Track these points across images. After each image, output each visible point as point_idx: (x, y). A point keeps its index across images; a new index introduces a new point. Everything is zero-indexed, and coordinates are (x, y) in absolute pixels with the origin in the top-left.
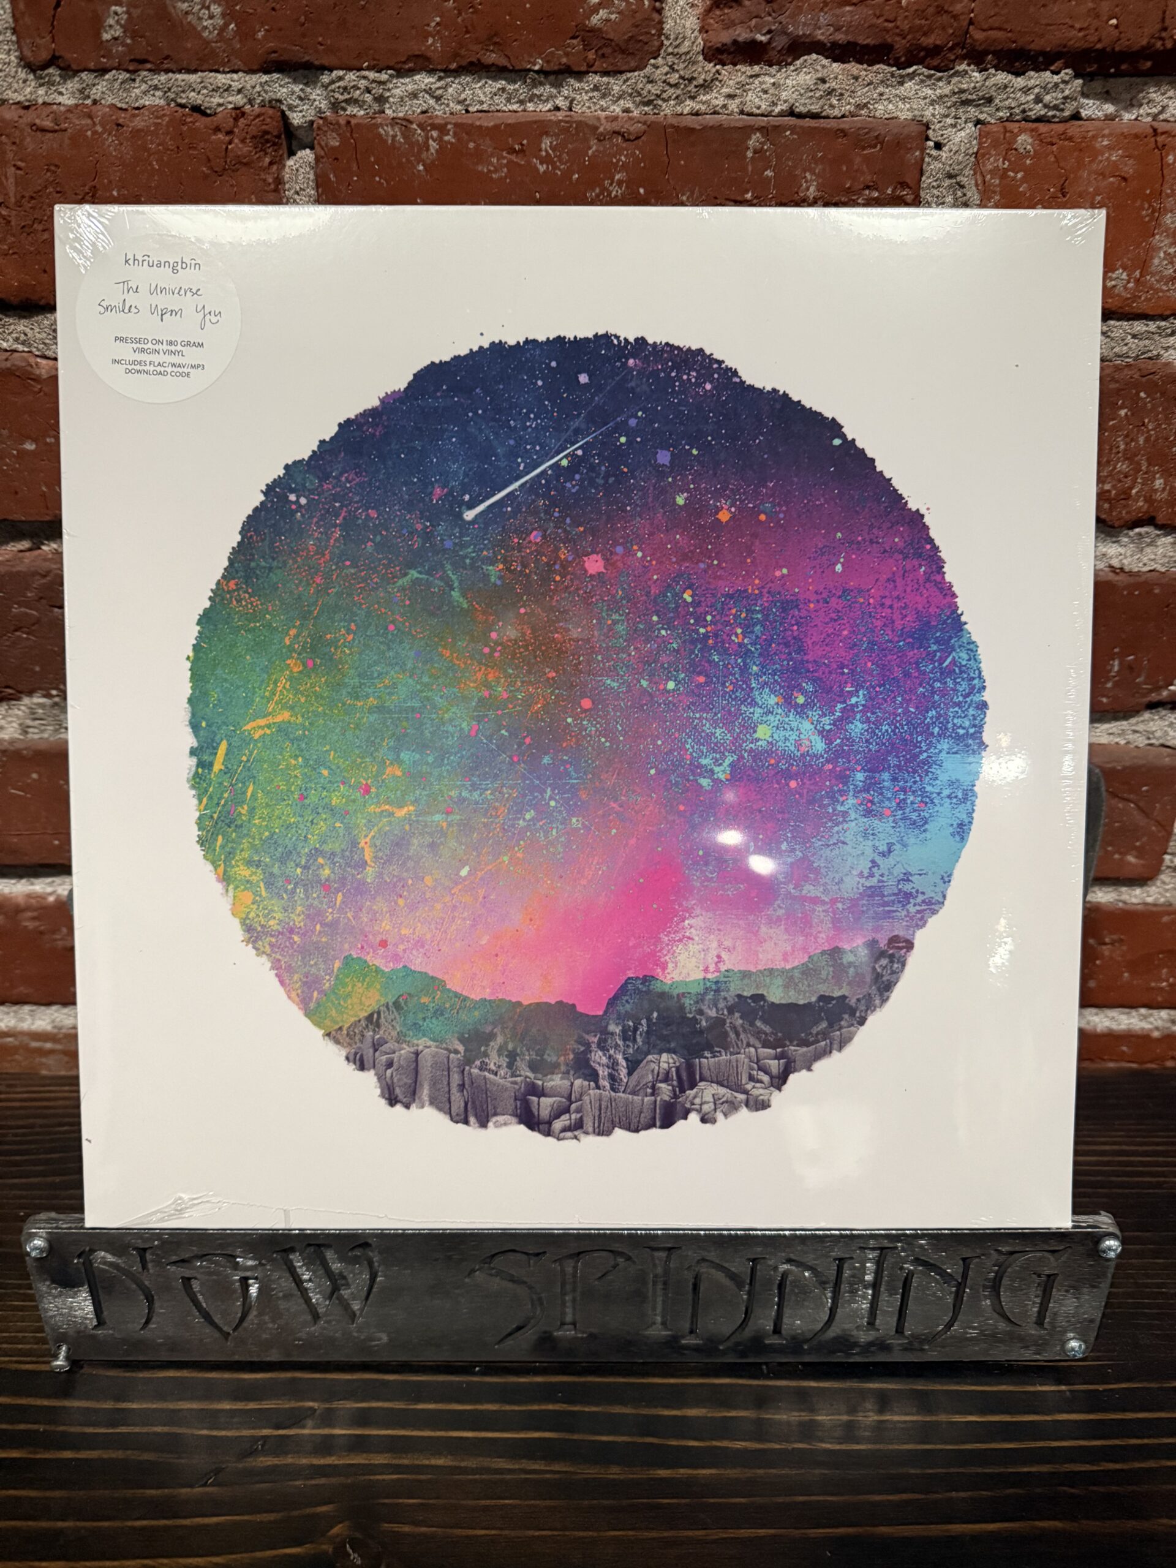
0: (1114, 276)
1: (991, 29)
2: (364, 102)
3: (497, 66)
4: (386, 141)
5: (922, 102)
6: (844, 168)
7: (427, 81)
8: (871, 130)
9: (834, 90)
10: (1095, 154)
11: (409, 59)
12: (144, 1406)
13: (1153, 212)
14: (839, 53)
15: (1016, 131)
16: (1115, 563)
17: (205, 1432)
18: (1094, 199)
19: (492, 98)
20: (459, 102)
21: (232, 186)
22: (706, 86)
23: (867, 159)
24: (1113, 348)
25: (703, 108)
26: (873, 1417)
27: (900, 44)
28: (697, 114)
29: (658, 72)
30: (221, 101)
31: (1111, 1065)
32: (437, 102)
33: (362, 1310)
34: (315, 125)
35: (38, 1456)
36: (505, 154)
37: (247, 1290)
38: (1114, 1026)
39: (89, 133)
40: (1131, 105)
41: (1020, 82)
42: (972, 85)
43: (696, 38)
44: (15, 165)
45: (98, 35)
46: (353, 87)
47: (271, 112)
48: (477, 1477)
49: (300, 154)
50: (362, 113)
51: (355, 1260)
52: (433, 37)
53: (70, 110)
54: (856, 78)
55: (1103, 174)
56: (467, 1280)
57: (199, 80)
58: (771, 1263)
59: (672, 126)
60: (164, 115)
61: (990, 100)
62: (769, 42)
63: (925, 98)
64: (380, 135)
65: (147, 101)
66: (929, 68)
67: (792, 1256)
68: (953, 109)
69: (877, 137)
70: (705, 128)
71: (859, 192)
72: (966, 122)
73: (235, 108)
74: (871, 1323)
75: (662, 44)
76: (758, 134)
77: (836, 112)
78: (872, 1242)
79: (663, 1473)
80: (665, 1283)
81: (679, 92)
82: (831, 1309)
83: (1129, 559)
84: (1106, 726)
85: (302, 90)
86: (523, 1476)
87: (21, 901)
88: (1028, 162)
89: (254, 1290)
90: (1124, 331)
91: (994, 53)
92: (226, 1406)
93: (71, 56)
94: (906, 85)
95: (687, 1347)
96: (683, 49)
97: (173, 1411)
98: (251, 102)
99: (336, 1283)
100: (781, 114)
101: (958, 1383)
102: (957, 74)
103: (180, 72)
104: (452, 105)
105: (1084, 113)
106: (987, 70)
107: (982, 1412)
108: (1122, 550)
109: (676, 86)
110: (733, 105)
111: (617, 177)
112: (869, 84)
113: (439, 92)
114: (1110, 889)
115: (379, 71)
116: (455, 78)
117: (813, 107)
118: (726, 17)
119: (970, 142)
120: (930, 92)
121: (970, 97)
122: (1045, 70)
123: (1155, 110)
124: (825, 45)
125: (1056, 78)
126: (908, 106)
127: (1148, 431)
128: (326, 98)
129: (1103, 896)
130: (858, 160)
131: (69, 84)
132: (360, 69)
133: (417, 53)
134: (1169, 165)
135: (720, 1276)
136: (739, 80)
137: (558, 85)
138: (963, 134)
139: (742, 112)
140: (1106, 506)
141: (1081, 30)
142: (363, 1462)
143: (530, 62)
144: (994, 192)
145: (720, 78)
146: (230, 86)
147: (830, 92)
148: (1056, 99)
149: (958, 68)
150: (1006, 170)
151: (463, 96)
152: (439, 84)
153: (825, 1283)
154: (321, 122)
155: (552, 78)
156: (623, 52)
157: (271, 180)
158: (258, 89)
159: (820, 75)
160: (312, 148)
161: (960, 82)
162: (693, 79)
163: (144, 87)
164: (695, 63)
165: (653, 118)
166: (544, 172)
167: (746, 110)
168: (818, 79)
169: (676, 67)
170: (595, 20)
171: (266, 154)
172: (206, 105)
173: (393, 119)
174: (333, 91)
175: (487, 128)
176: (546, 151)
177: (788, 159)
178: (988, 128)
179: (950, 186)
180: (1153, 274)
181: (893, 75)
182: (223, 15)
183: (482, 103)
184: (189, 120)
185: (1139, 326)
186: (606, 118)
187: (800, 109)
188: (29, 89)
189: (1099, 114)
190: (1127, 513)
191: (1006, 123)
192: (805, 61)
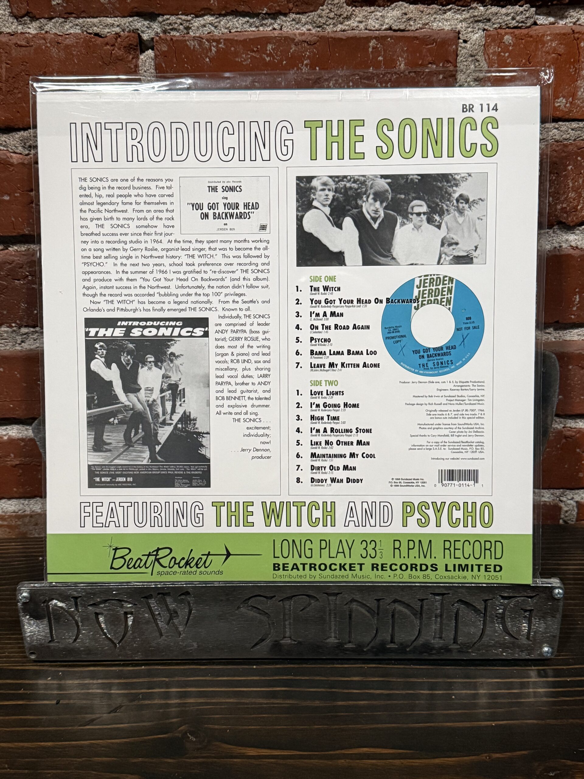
0: (559, 101)
2: (179, 29)
3: (245, 12)
4: (190, 48)
5: (456, 22)
6: (418, 55)
7: (210, 19)
8: (430, 36)
9: (411, 18)
10: (544, 43)
11: (202, 10)
13: (576, 70)
15: (503, 34)
16: (573, 244)
18: (545, 64)
19: (242, 26)
20: (226, 28)
21: (113, 70)
22: (348, 18)
23: (429, 50)
24: (562, 136)
25: (347, 28)
28: (344, 31)
29: (324, 12)
30: (109, 31)
32: (215, 28)
33: (184, 630)
34: (154, 40)
36: (249, 52)
37: (127, 620)
39: (44, 47)
40: (562, 17)
41: (504, 10)
42: (480, 13)
44: (6, 63)
45: (50, 2)
46: (174, 23)
47: (133, 35)
48: (249, 706)
49: (146, 53)
50: (178, 34)
51: (180, 602)
53: (34, 36)
54: (422, 12)
55: (548, 53)
56: (237, 612)
57: (98, 22)
59: (332, 38)
60: (82, 38)
61: (489, 20)
63: (457, 19)
64: (187, 45)
65: (72, 31)
66: (458, 6)
68: (471, 24)
69: (434, 40)
70: (348, 38)
71: (426, 66)
72: (478, 30)
73: (116, 34)
76: (374, 40)
77: (413, 28)
81: (334, 21)
84: (576, 331)
85: (148, 24)
86: (272, 705)
88: (511, 48)
89: (130, 620)
90: (567, 127)
93: (36, 12)
94: (448, 13)
95: (348, 649)
96: (336, 2)
98: (123, 30)
99: (172, 614)
100: (386, 30)
102: (472, 8)
103: (89, 18)
104: (222, 30)
105: (539, 22)
106: (486, 6)
108: (575, 237)
109: (333, 19)
110: (362, 26)
111: (305, 62)
112: (429, 14)
113: (217, 24)
115: (187, 15)
116: (224, 17)
117: (401, 27)
119: (481, 40)
120: (459, 16)
121: (479, 19)
122: (516, 5)
123: (574, 20)
125: (521, 9)
126: (449, 23)
128: (160, 27)
130: (425, 50)
131: (34, 24)
132: (178, 15)
133: (206, 7)
134: (582, 47)
136: (364, 14)
137: (275, 19)
138: (477, 35)
140: (565, 215)
143: (261, 9)
144: (495, 63)
145: (354, 13)
146: (114, 24)
147: (409, 19)
148: (522, 18)
150: (500, 52)
151: (228, 25)
152: (216, 20)
154: (158, 38)
155: (272, 16)
156: (307, 4)
157: (133, 67)
158: (127, 24)
159: (404, 12)
160: (153, 49)
161: (474, 12)
162: (341, 15)
163: (71, 24)
164: (342, 7)
165: (322, 35)
166: (269, 61)
167: (368, 27)
168: (403, 13)
169: (332, 10)
171: (130, 54)
172: (102, 33)
173: (194, 37)
175: (240, 41)
176: (270, 50)
177: (390, 51)
178: (490, 33)
179: (472, 61)
180: (579, 99)
181: (440, 10)
183: (237, 28)
185: (574, 125)
186: (300, 34)
187: (395, 27)
188: (14, 27)
189: (547, 22)
190: (576, 218)
191: (499, 30)
192: (396, 5)
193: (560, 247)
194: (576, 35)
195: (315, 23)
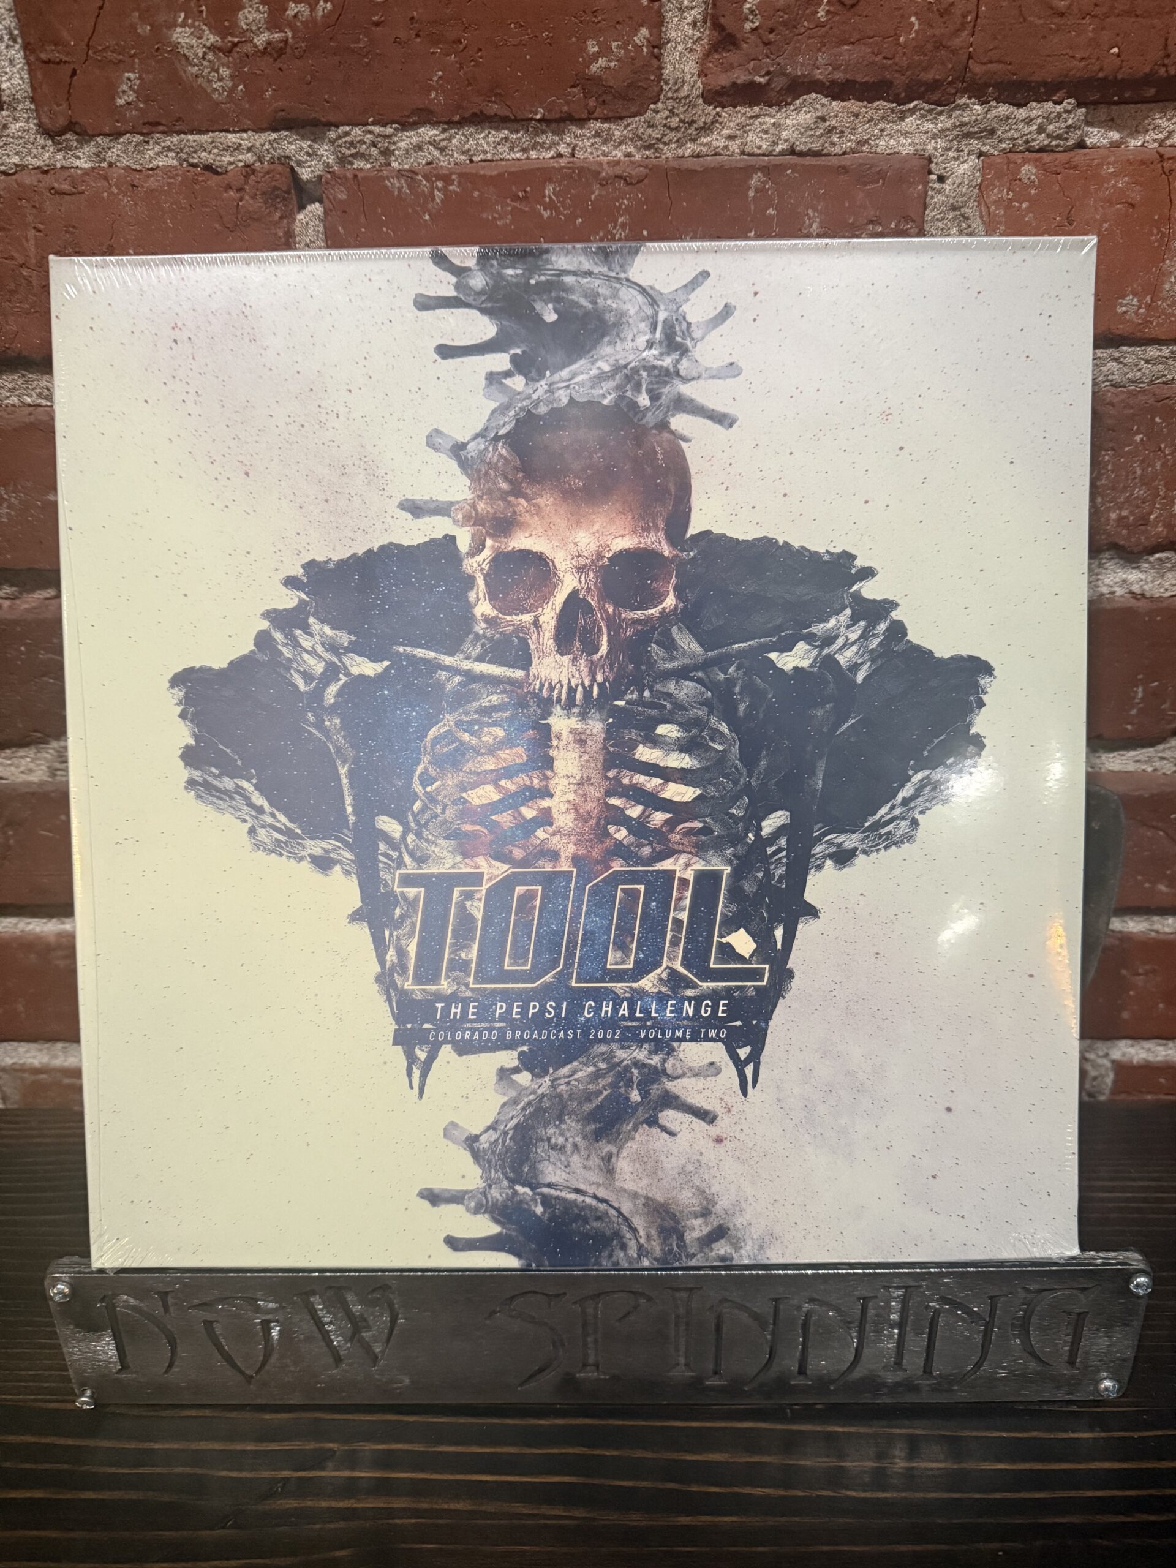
0: (1125, 302)
1: (991, 62)
2: (370, 155)
3: (500, 117)
4: (392, 193)
5: (924, 137)
6: (847, 205)
7: (431, 133)
8: (872, 166)
9: (835, 128)
10: (1101, 181)
11: (413, 113)
12: (167, 1446)
14: (838, 91)
15: (1019, 161)
16: (1136, 588)
17: (224, 1473)
18: (1101, 226)
19: (495, 147)
20: (463, 153)
21: (243, 241)
22: (707, 129)
23: (870, 194)
25: (704, 150)
26: (901, 1464)
27: (900, 80)
28: (698, 156)
29: (659, 116)
30: (232, 159)
31: (1149, 1097)
32: (441, 153)
33: (383, 1352)
34: (323, 180)
35: (60, 1496)
36: (508, 201)
37: (270, 1334)
38: (1151, 1058)
39: (105, 194)
40: (1136, 131)
41: (1022, 113)
42: (974, 118)
43: (695, 82)
44: (35, 228)
45: (114, 99)
46: (359, 142)
47: (280, 168)
48: (496, 1522)
49: (309, 208)
50: (369, 166)
51: (374, 1303)
52: (436, 91)
53: (87, 172)
54: (857, 115)
55: (1110, 201)
56: (488, 1322)
57: (210, 140)
58: (791, 1302)
59: (675, 169)
60: (177, 175)
61: (992, 132)
62: (768, 83)
63: (926, 132)
64: (387, 187)
65: (161, 162)
66: (929, 103)
67: (815, 1295)
68: (955, 142)
69: (879, 173)
70: (707, 170)
71: (864, 227)
72: (968, 155)
73: (246, 166)
74: (898, 1364)
75: (662, 89)
76: (759, 174)
77: (837, 150)
78: (896, 1282)
79: (684, 1520)
80: (687, 1324)
81: (679, 135)
82: (857, 1350)
83: (1150, 585)
84: (1132, 753)
85: (310, 146)
86: (543, 1522)
87: (52, 940)
88: (1033, 192)
89: (275, 1333)
90: (1137, 356)
91: (996, 86)
92: (250, 1447)
93: (86, 122)
94: (907, 120)
95: (712, 1388)
96: (683, 93)
97: (197, 1451)
98: (260, 159)
99: (357, 1325)
100: (782, 153)
101: (987, 1429)
102: (958, 107)
103: (192, 133)
104: (456, 155)
105: (1089, 141)
106: (988, 102)
107: (1013, 1461)
108: (1142, 576)
109: (677, 129)
110: (734, 146)
111: (620, 220)
112: (869, 121)
113: (444, 143)
114: (1142, 919)
115: (384, 126)
116: (458, 129)
117: (813, 145)
118: (725, 61)
119: (973, 174)
120: (931, 126)
121: (972, 130)
122: (1047, 101)
123: (1161, 136)
124: (823, 84)
125: (1058, 108)
126: (909, 141)
127: (1166, 456)
128: (333, 153)
129: (1134, 926)
130: (860, 196)
131: (86, 149)
132: (366, 124)
133: (421, 106)
135: (744, 1317)
136: (739, 121)
137: (560, 133)
138: (966, 166)
139: (743, 153)
140: (1124, 532)
141: (1083, 59)
142: (382, 1505)
143: (531, 112)
144: (999, 223)
145: (720, 120)
146: (240, 145)
147: (831, 130)
148: (1060, 128)
149: (958, 101)
150: (1011, 201)
151: (467, 146)
152: (443, 136)
153: (849, 1322)
154: (329, 176)
155: (554, 125)
156: (624, 99)
157: (282, 233)
158: (267, 146)
159: (819, 114)
160: (321, 202)
161: (962, 115)
162: (693, 122)
163: (157, 148)
164: (695, 106)
165: (654, 161)
166: (548, 218)
167: (747, 149)
168: (818, 117)
169: (676, 111)
170: (594, 68)
171: (276, 209)
172: (217, 163)
173: (399, 171)
174: (340, 146)
175: (491, 177)
176: (550, 197)
177: (790, 197)
178: (991, 160)
179: (955, 218)
180: (1164, 300)
181: (893, 111)
182: (232, 77)
183: (485, 152)
184: (200, 179)
185: (1152, 352)
186: (609, 163)
187: (801, 147)
188: (47, 155)
189: (1105, 142)
190: (1146, 538)
191: (1009, 155)
192: (805, 100)
193: (1113, 593)
194: (1167, 165)
195: (640, 139)
